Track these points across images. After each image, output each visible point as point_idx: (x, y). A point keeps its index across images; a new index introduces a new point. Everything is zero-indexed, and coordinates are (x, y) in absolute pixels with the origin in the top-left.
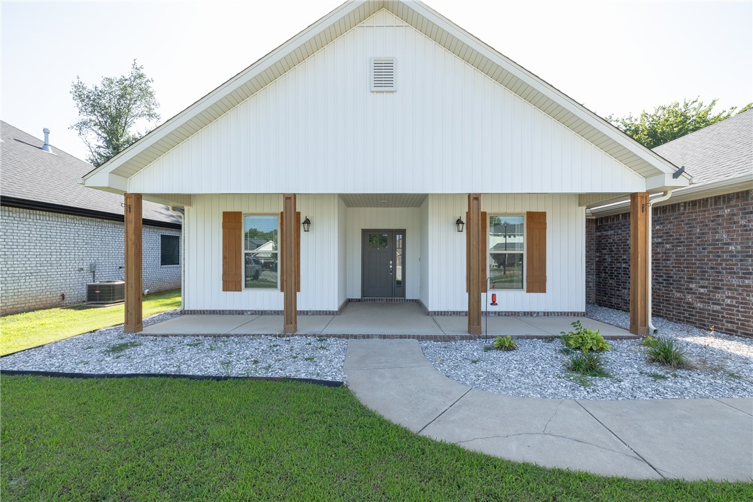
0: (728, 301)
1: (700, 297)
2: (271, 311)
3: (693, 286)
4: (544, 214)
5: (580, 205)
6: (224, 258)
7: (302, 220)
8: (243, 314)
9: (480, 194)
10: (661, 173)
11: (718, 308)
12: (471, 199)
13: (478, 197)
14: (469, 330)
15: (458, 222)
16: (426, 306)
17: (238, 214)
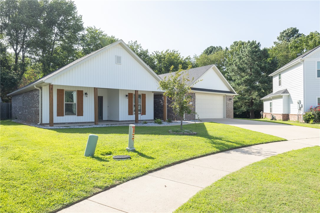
2: (74, 122)
4: (145, 94)
5: (153, 93)
6: (58, 105)
7: (84, 93)
8: (65, 124)
12: (136, 91)
13: (137, 91)
14: (136, 122)
15: (127, 96)
16: (116, 120)
17: (63, 90)
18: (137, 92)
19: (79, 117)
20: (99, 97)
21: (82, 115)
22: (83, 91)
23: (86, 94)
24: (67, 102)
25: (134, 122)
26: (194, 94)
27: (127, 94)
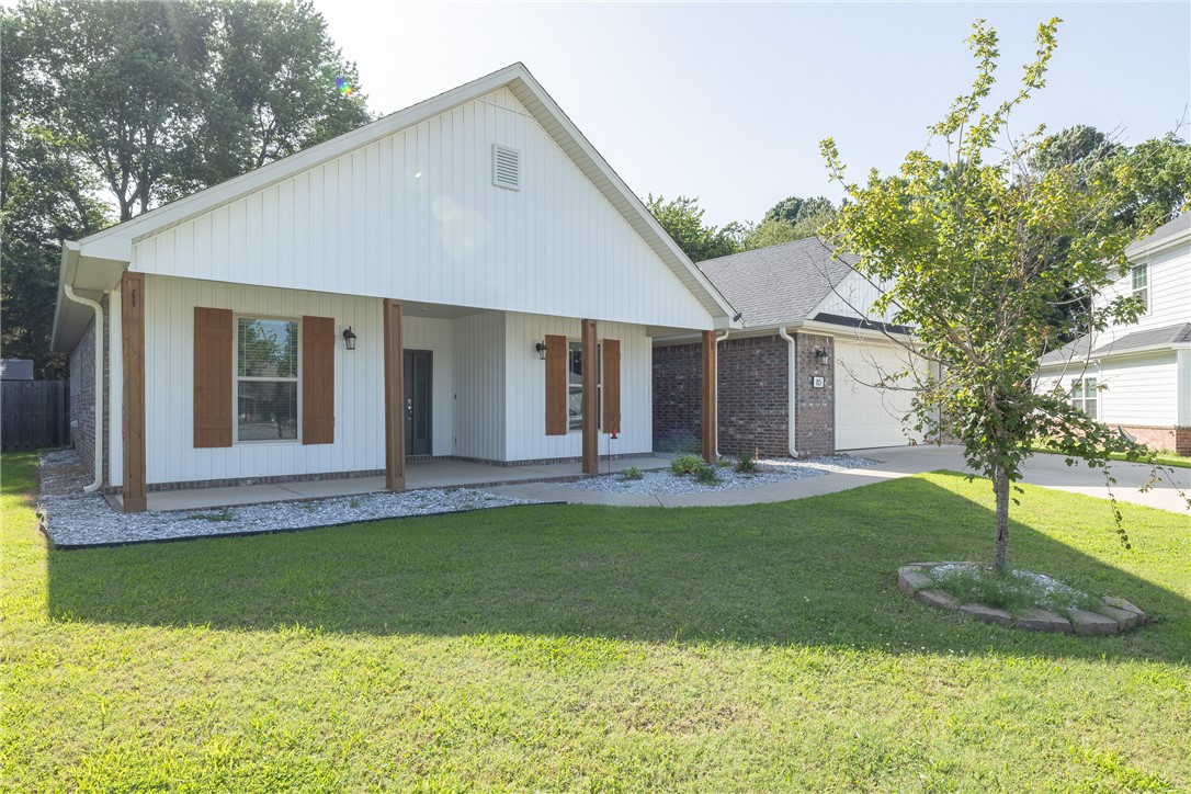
0: (759, 430)
1: (740, 429)
2: (289, 476)
3: (734, 419)
4: (618, 343)
5: (648, 336)
6: (198, 389)
7: (338, 331)
8: (237, 485)
9: (596, 321)
10: (727, 315)
11: (752, 436)
12: (588, 325)
13: (594, 323)
14: (585, 469)
15: (539, 347)
16: (490, 458)
17: (226, 315)
18: (590, 330)
19: (313, 448)
20: (406, 351)
21: (330, 440)
22: (331, 321)
23: (348, 334)
24: (249, 374)
25: (577, 469)
26: (831, 340)
27: (541, 340)
